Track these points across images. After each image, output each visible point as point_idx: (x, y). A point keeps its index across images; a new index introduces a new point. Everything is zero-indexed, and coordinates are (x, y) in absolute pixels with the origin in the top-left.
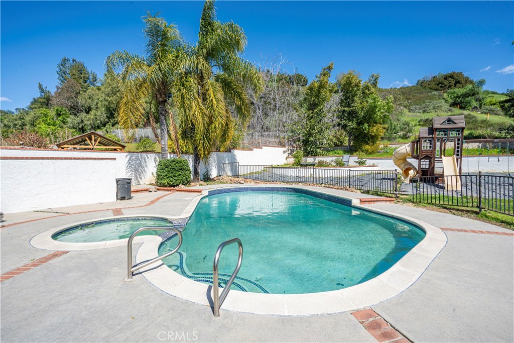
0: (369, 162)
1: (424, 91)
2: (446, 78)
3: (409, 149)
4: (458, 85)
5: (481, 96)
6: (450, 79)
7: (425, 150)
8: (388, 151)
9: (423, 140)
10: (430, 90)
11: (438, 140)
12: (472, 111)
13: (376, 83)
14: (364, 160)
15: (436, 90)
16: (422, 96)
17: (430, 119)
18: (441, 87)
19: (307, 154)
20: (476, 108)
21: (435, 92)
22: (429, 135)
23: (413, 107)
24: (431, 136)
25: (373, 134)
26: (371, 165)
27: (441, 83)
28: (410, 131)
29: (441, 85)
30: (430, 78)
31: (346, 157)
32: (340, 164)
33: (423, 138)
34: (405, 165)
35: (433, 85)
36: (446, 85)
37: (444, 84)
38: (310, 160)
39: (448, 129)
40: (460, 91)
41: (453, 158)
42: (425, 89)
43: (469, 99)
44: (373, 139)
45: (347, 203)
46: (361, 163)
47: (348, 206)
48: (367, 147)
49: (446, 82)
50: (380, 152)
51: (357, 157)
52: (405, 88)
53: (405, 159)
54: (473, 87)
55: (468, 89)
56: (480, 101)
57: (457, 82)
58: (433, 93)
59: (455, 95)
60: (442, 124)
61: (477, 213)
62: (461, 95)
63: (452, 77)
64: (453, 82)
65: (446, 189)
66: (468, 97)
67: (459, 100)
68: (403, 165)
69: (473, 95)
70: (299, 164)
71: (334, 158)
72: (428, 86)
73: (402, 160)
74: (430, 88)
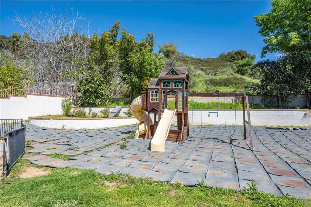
1: (222, 61)
2: (236, 54)
4: (243, 59)
6: (238, 55)
7: (153, 103)
10: (225, 61)
11: (164, 91)
15: (230, 61)
16: (219, 64)
18: (233, 60)
20: (250, 75)
21: (228, 63)
23: (208, 71)
27: (233, 57)
29: (233, 58)
30: (226, 53)
31: (117, 108)
32: (104, 115)
34: (142, 118)
35: (228, 58)
36: (236, 59)
37: (234, 58)
40: (242, 62)
41: (174, 112)
42: (223, 60)
43: (246, 68)
46: (129, 114)
49: (236, 56)
52: (211, 59)
53: (141, 112)
54: (249, 60)
55: (245, 61)
57: (243, 57)
58: (227, 63)
62: (241, 65)
63: (239, 53)
64: (240, 57)
66: (246, 66)
67: (240, 68)
69: (249, 65)
72: (225, 58)
73: (138, 113)
74: (226, 60)
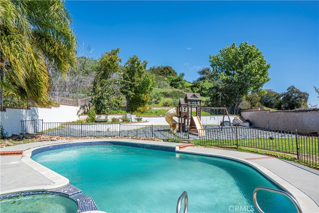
0: (144, 119)
2: (165, 69)
3: (175, 111)
4: (170, 74)
5: (183, 82)
6: (167, 70)
7: (184, 112)
8: (152, 112)
9: (183, 106)
11: (190, 106)
12: (180, 90)
13: (146, 66)
14: (141, 117)
15: (161, 75)
17: (165, 92)
18: (163, 73)
19: (99, 112)
20: (181, 88)
22: (185, 103)
24: (186, 104)
25: (144, 100)
26: (145, 121)
27: (162, 71)
28: (159, 99)
29: (162, 72)
30: (157, 67)
31: (128, 115)
32: (125, 121)
33: (182, 105)
34: (172, 121)
35: (159, 71)
36: (165, 73)
38: (103, 117)
39: (193, 100)
41: (198, 117)
43: (178, 83)
44: (144, 103)
45: (173, 150)
46: (139, 120)
47: (173, 152)
48: (140, 108)
49: (165, 71)
50: (147, 112)
51: (135, 116)
53: (172, 118)
56: (183, 85)
57: (170, 72)
59: (172, 80)
60: (191, 97)
61: (236, 148)
62: (174, 80)
63: (167, 69)
64: (168, 72)
65: (199, 135)
66: (178, 81)
67: (174, 83)
68: (171, 122)
69: (179, 81)
70: (94, 121)
71: (121, 116)
72: (156, 71)
73: (169, 118)
74: (158, 73)
